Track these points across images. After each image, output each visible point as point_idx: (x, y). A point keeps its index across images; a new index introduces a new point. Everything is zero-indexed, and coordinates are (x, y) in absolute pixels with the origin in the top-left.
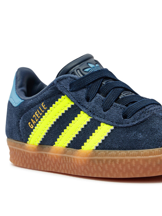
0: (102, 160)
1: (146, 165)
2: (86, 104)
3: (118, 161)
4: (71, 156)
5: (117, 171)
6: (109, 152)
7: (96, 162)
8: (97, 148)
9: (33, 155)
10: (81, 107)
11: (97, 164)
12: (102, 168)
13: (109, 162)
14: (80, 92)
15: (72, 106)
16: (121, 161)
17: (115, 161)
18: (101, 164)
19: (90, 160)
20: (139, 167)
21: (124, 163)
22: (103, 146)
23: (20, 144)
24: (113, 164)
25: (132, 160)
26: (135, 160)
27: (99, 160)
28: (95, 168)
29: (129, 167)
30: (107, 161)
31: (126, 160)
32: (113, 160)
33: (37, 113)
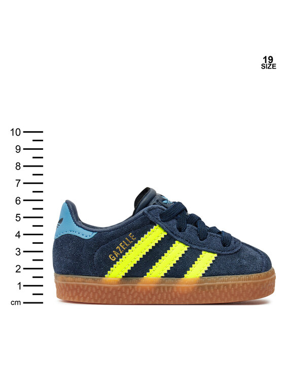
0: (213, 286)
1: (255, 288)
2: (180, 234)
3: (230, 286)
4: (173, 285)
5: (229, 295)
6: (219, 278)
7: (207, 288)
8: (204, 275)
9: (114, 289)
10: (175, 237)
11: (207, 290)
12: (212, 294)
13: (222, 287)
14: (171, 222)
15: (165, 236)
16: (233, 285)
17: (227, 286)
18: (212, 289)
19: (198, 287)
20: (249, 291)
21: (236, 287)
22: (209, 273)
23: (93, 279)
24: (226, 289)
25: (243, 284)
26: (246, 284)
27: (209, 287)
28: (204, 294)
29: (241, 291)
30: (219, 286)
31: (239, 284)
32: (224, 285)
33: (123, 244)
